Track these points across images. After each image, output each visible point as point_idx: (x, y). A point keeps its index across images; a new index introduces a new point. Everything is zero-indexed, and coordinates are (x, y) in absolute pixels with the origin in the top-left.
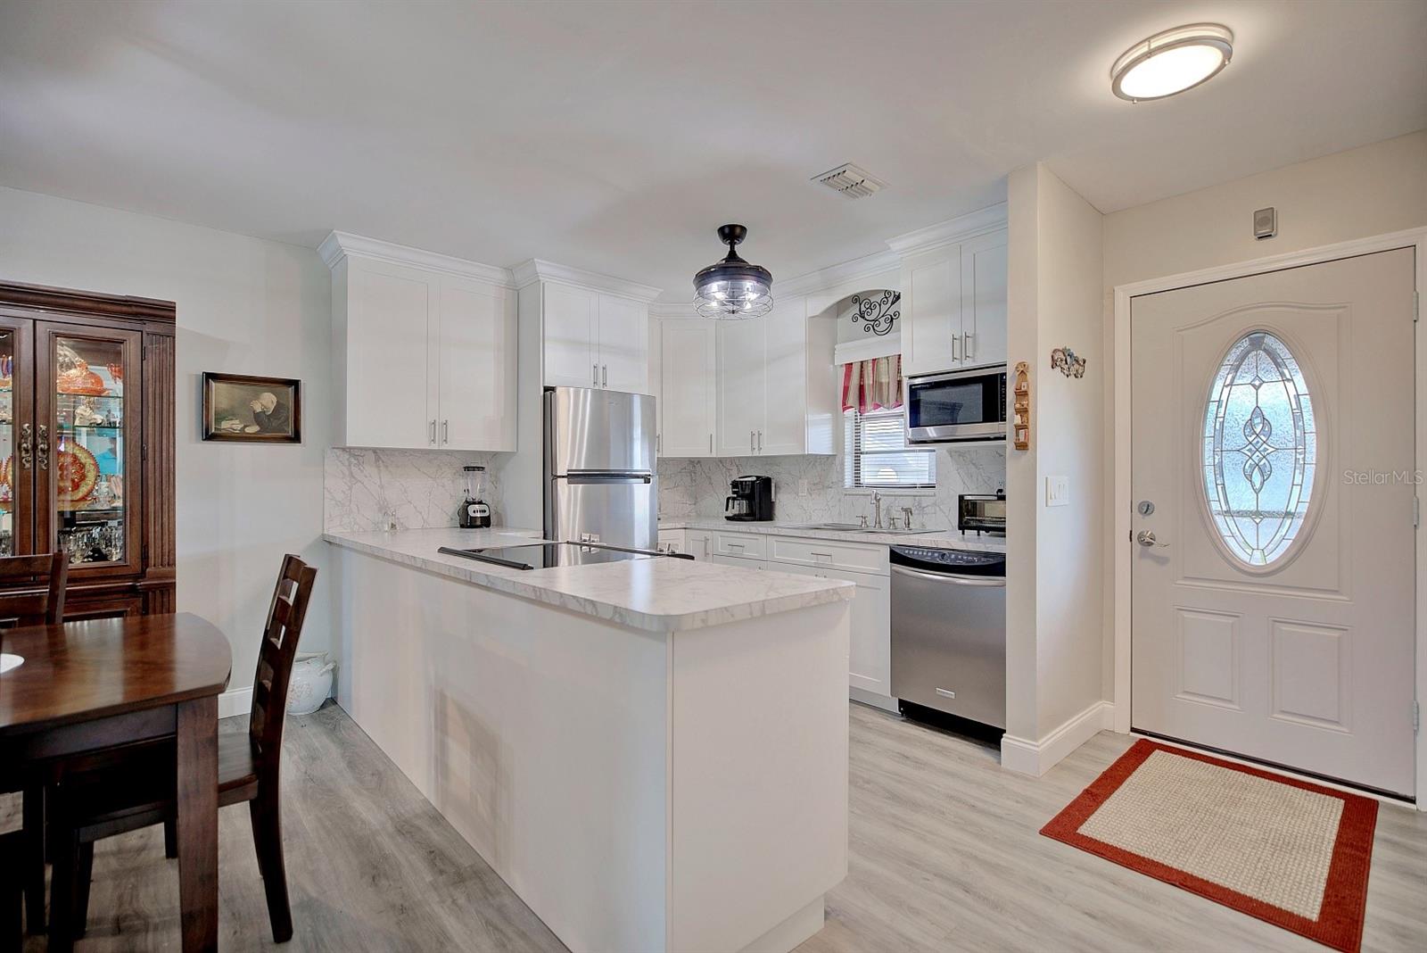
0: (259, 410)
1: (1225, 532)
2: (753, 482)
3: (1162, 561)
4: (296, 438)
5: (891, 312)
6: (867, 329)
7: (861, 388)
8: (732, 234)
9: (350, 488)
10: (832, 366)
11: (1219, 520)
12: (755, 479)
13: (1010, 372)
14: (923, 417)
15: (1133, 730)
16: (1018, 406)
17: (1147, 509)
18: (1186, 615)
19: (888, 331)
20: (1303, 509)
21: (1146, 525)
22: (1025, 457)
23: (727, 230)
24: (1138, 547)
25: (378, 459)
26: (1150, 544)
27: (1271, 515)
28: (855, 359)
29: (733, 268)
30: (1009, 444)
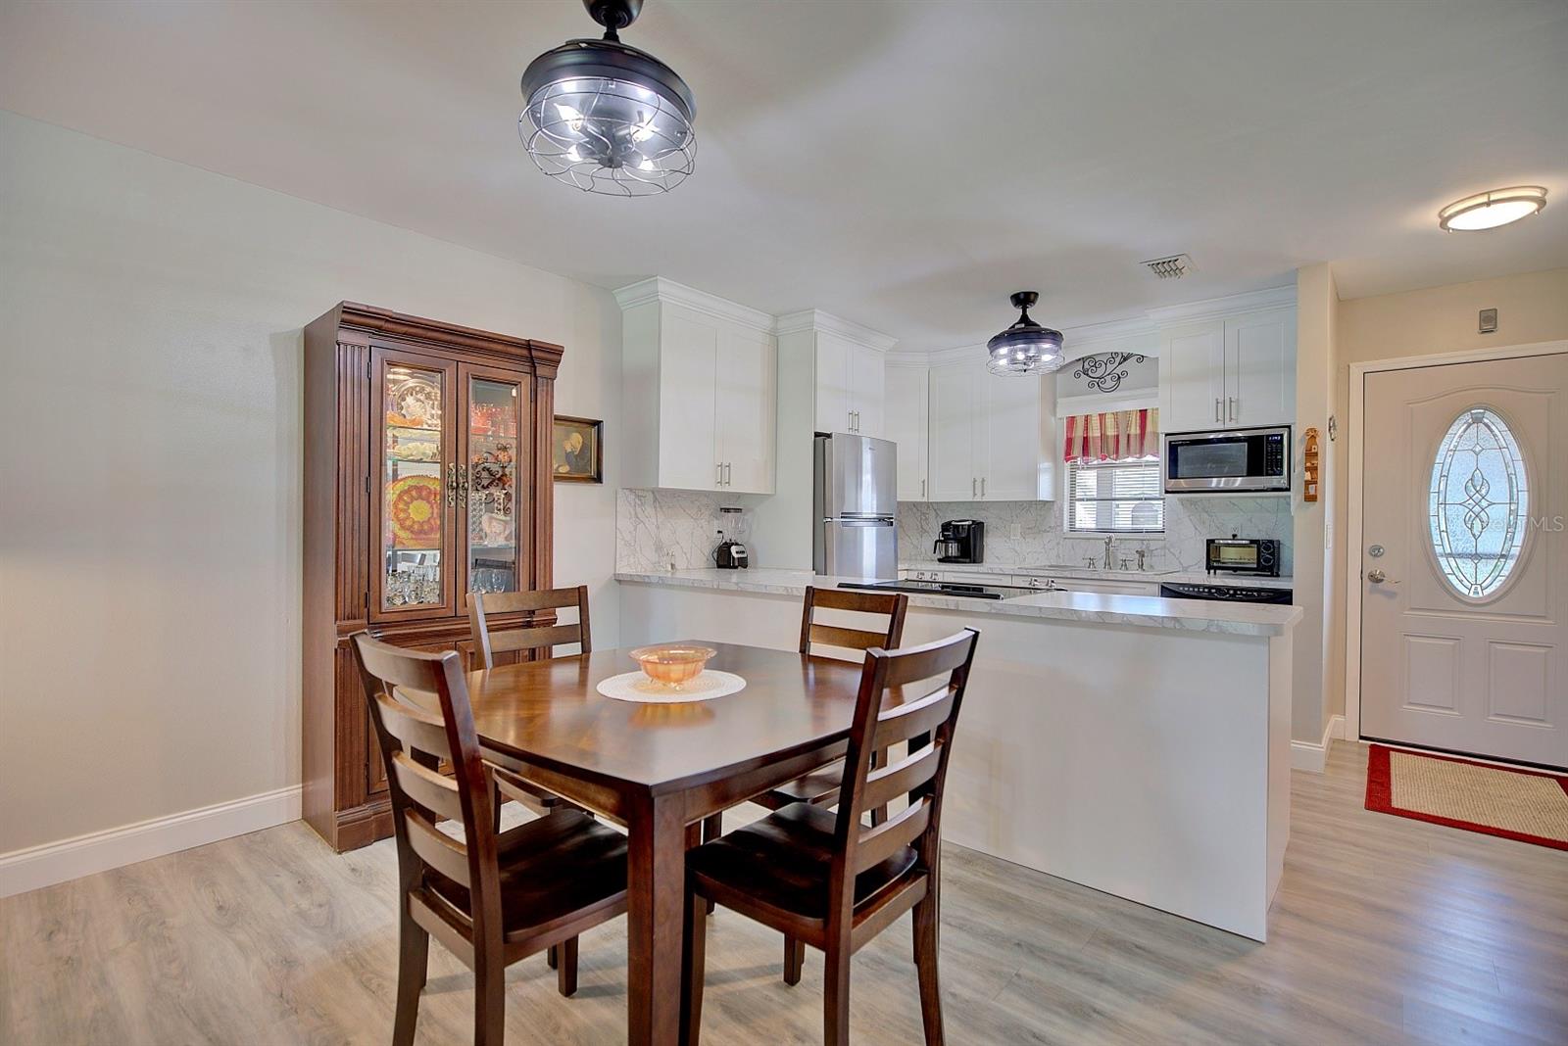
0: (569, 450)
1: (1447, 570)
2: (969, 526)
3: (1391, 595)
4: (598, 479)
5: (1118, 371)
6: (1091, 385)
7: (1086, 440)
8: (1024, 300)
9: (635, 530)
10: (1053, 419)
11: (1443, 561)
12: (971, 523)
13: (1298, 434)
14: (1182, 469)
15: (1361, 738)
16: (1308, 464)
17: (1376, 552)
18: (1412, 639)
19: (1114, 389)
20: (1515, 551)
21: (1375, 566)
22: (1313, 507)
23: (1022, 296)
24: (1368, 583)
25: (655, 500)
26: (1380, 581)
27: (1489, 557)
28: (1079, 413)
29: (1026, 332)
30: (1296, 495)
